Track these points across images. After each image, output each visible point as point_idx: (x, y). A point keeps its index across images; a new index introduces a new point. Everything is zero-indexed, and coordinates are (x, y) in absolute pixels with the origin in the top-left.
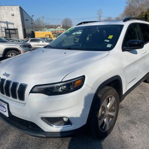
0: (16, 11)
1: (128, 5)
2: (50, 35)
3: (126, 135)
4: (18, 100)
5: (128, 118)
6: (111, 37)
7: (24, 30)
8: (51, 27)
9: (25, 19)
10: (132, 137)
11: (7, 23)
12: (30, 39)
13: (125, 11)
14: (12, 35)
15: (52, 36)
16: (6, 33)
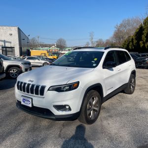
0: (14, 31)
1: (117, 30)
2: (45, 54)
3: (105, 123)
4: (39, 96)
5: (108, 114)
6: (96, 59)
7: (21, 48)
8: (46, 46)
9: (22, 38)
10: (109, 124)
11: (5, 42)
12: (27, 57)
13: (115, 35)
14: (8, 53)
15: (47, 54)
16: (2, 50)
